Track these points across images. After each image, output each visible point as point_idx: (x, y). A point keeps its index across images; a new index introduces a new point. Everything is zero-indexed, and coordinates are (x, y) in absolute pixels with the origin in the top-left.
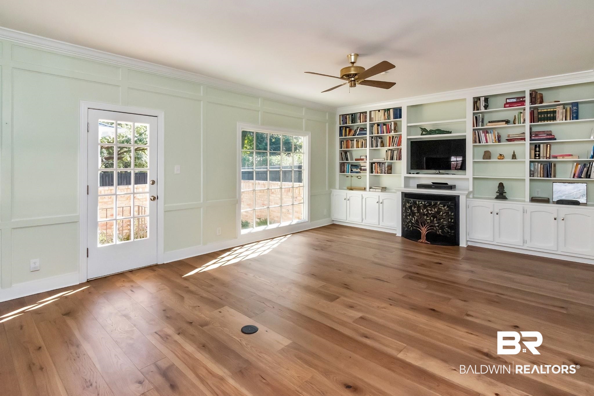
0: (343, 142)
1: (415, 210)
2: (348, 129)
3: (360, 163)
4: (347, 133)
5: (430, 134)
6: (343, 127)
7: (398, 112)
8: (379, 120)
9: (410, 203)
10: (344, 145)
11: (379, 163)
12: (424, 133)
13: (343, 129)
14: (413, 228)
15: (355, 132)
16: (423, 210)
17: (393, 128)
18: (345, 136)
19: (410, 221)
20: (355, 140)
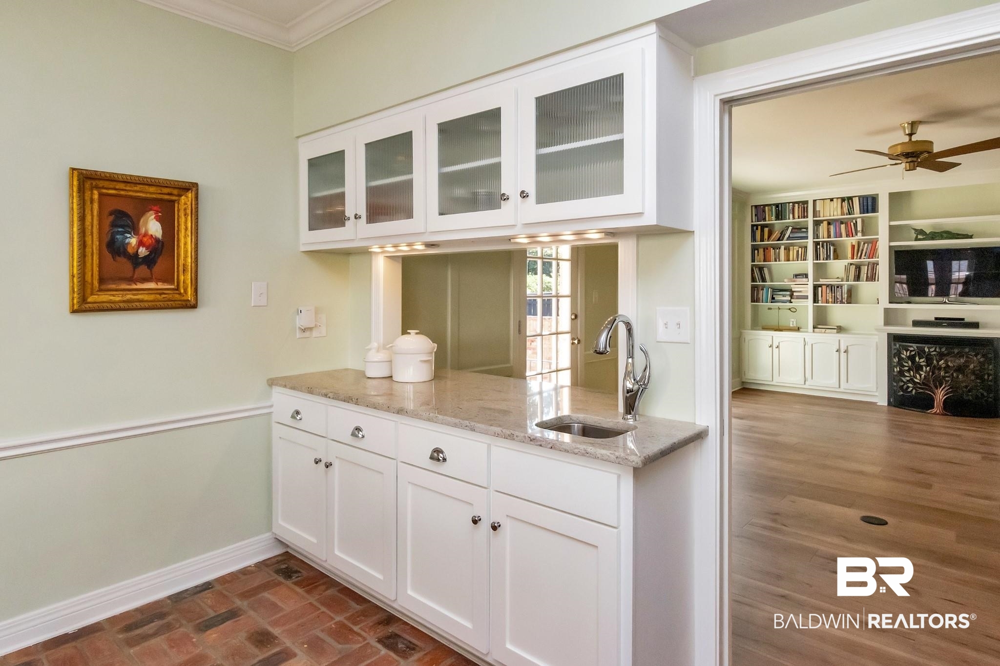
0: (756, 251)
1: (922, 362)
2: (766, 230)
3: (792, 286)
4: (766, 236)
5: (933, 239)
6: (757, 226)
7: (869, 204)
8: (832, 214)
9: (911, 351)
10: (758, 255)
11: (831, 287)
12: (920, 237)
13: (757, 229)
14: (916, 390)
15: (782, 234)
16: (938, 362)
17: (859, 228)
18: (761, 242)
19: (911, 379)
20: (783, 247)
